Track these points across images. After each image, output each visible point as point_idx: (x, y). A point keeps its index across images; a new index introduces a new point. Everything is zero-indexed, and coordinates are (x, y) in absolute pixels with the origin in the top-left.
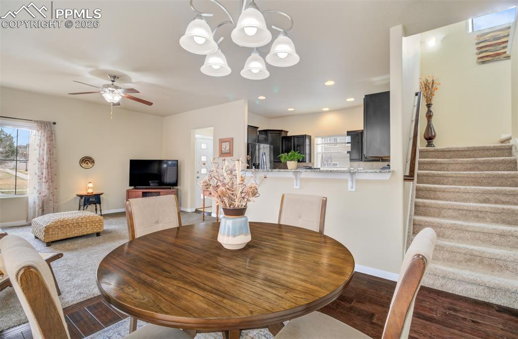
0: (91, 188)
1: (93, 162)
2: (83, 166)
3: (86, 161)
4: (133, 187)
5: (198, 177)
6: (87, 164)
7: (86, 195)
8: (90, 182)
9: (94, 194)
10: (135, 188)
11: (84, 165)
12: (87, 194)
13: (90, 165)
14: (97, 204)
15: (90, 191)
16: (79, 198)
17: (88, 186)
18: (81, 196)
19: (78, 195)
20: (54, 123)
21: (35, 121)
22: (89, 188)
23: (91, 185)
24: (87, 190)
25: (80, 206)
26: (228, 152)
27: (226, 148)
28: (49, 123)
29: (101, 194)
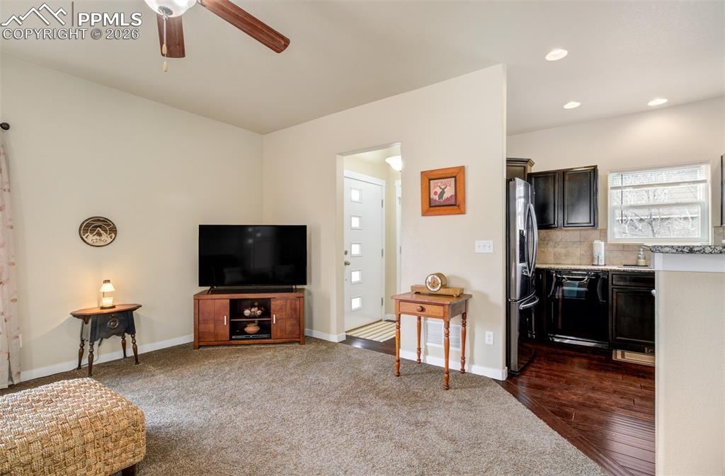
0: (110, 294)
1: (113, 230)
2: (89, 241)
3: (97, 227)
4: (208, 288)
5: (346, 264)
6: (99, 234)
7: (98, 315)
8: (108, 281)
9: (117, 309)
10: (213, 292)
11: (91, 238)
12: (98, 311)
14: (126, 334)
15: (107, 302)
16: (80, 321)
17: (102, 290)
18: (85, 318)
19: (75, 316)
20: (5, 126)
22: (107, 297)
23: (108, 288)
24: (99, 301)
25: (83, 341)
26: (453, 202)
27: (443, 193)
29: (135, 309)
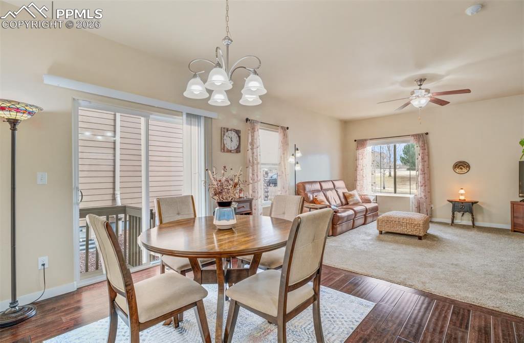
1: (469, 167)
2: (457, 171)
3: (460, 165)
6: (462, 169)
8: (462, 189)
9: (466, 201)
11: (458, 170)
13: (465, 170)
15: (462, 198)
17: (459, 192)
18: (453, 203)
19: (450, 201)
20: (427, 134)
21: (412, 135)
22: (462, 195)
23: (462, 191)
24: (458, 196)
28: (422, 134)
